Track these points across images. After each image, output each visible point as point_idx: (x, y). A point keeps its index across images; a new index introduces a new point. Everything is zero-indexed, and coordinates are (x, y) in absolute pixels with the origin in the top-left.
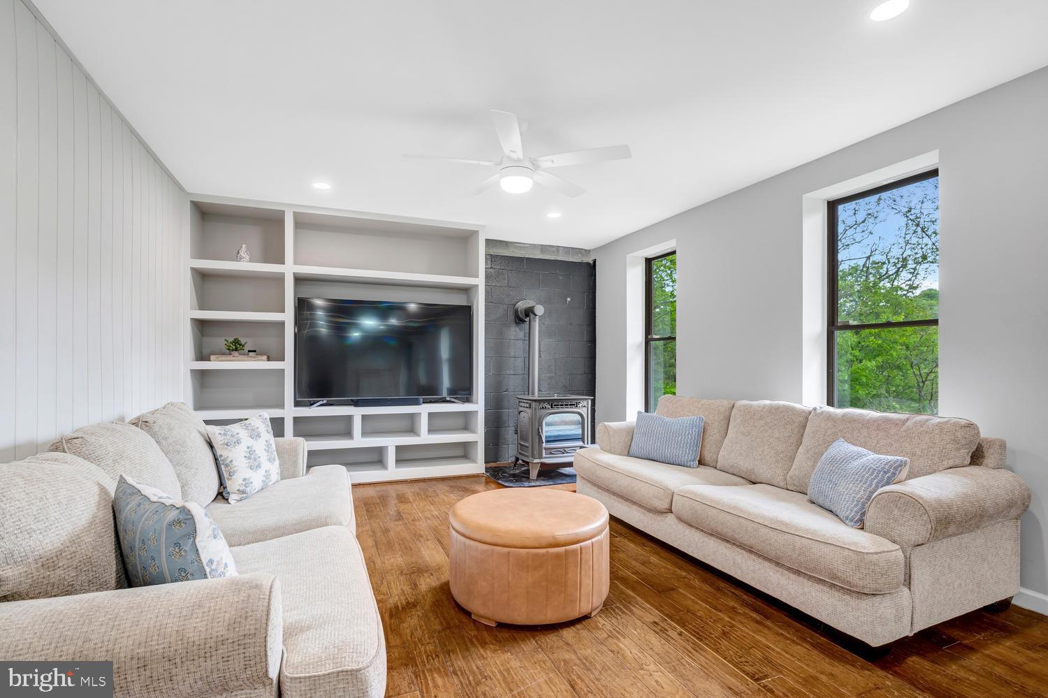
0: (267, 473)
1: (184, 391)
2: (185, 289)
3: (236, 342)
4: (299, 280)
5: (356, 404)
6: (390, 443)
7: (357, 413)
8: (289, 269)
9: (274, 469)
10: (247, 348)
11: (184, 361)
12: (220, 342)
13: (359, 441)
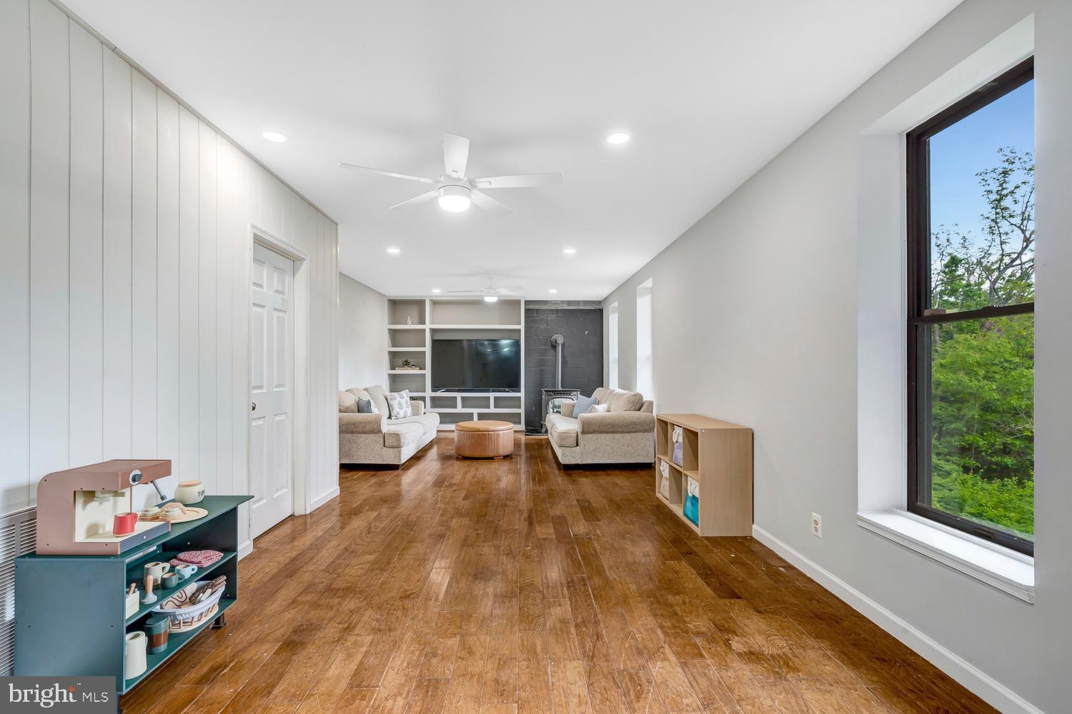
0: (406, 412)
1: (385, 384)
2: (386, 338)
3: (406, 361)
4: (433, 331)
5: (459, 391)
6: (475, 411)
7: (459, 395)
8: (428, 326)
9: (409, 411)
10: (411, 364)
11: (384, 370)
12: (400, 361)
13: (459, 409)
